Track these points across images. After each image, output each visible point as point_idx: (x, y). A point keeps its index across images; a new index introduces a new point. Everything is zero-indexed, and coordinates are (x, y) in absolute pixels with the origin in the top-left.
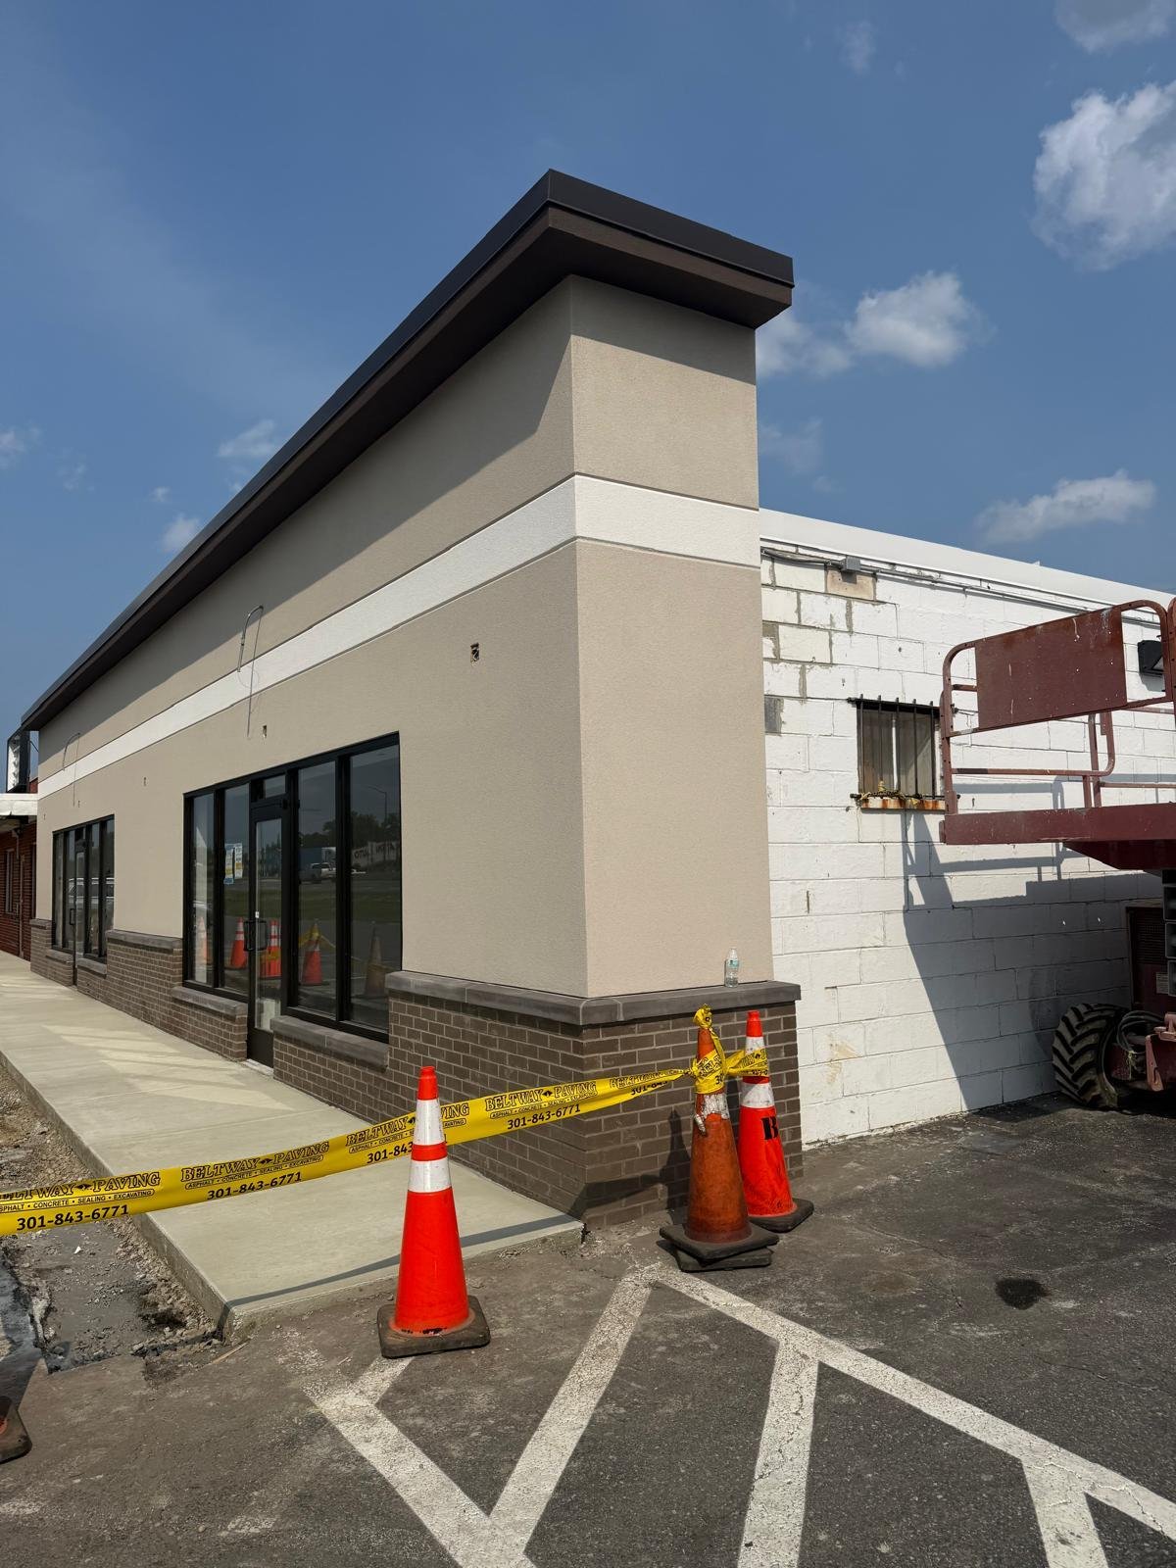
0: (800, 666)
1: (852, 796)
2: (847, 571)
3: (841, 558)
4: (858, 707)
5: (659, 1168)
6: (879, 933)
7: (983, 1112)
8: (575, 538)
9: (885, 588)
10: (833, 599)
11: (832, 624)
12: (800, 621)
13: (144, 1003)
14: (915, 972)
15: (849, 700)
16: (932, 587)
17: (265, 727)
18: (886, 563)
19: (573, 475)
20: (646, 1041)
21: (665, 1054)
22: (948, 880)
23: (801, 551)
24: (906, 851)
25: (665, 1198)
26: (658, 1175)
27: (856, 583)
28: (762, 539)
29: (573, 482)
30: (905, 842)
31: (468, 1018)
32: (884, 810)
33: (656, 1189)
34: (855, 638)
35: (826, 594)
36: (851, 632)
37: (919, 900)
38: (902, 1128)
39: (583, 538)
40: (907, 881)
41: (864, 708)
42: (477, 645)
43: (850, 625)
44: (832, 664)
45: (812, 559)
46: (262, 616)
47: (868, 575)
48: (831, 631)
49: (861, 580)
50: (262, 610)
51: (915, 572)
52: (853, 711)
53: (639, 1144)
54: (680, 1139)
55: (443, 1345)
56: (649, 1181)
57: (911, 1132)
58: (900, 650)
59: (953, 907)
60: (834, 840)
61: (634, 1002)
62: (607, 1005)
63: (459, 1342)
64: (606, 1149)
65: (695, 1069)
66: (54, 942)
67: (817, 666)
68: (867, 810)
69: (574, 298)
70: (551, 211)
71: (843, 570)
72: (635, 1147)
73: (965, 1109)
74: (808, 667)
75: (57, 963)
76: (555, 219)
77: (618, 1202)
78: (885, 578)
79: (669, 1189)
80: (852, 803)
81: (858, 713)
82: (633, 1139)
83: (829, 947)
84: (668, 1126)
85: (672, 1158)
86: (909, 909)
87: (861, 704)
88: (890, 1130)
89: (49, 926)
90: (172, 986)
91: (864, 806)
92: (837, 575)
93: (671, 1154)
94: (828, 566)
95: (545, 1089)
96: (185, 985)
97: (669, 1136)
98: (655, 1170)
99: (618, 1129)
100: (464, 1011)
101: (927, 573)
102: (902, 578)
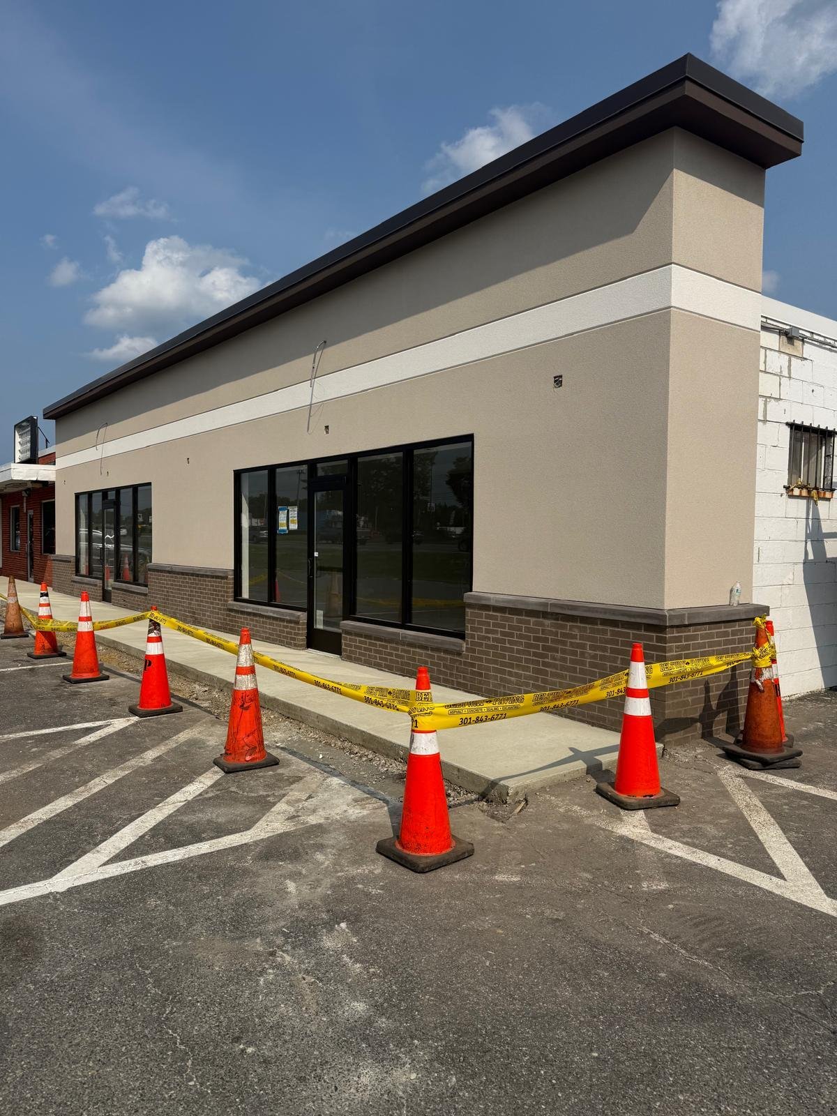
0: (764, 399)
1: (784, 487)
2: (790, 336)
3: (788, 327)
4: (791, 429)
5: (698, 714)
6: (791, 577)
7: (831, 689)
8: (670, 307)
9: (809, 350)
10: (782, 355)
11: (781, 372)
12: (765, 369)
13: (194, 613)
14: (807, 603)
15: (787, 424)
16: (830, 350)
17: (327, 427)
18: (809, 332)
19: (671, 264)
20: (694, 638)
21: (703, 646)
22: (825, 543)
23: (769, 321)
24: (807, 524)
25: (700, 732)
26: (698, 717)
27: (793, 345)
28: (762, 316)
29: (670, 269)
30: (807, 519)
31: (547, 622)
32: (800, 497)
33: (696, 726)
34: (792, 381)
35: (779, 351)
36: (790, 377)
37: (811, 557)
38: (794, 697)
39: (675, 307)
40: (806, 543)
41: (795, 429)
42: (561, 376)
43: (789, 373)
44: (780, 399)
45: (773, 327)
46: (324, 348)
47: (800, 340)
48: (780, 376)
49: (798, 343)
50: (325, 344)
51: (822, 339)
52: (788, 430)
53: (690, 699)
54: (709, 697)
55: (659, 803)
56: (694, 721)
57: (800, 699)
58: (813, 391)
59: (827, 562)
60: (774, 515)
61: (693, 612)
62: (678, 614)
63: (667, 802)
64: (675, 701)
65: (757, 652)
66: (77, 571)
67: (773, 400)
68: (792, 496)
69: (678, 144)
70: (687, 83)
71: (790, 335)
72: (688, 700)
73: (823, 687)
74: (768, 400)
75: (87, 586)
76: (690, 90)
77: (679, 733)
78: (808, 342)
79: (703, 726)
80: (784, 491)
81: (791, 432)
82: (687, 696)
83: (766, 584)
84: (704, 689)
85: (704, 709)
86: (806, 562)
87: (793, 426)
88: (788, 698)
89: (73, 560)
90: (227, 601)
91: (790, 494)
92: (784, 339)
93: (705, 706)
94: (782, 333)
95: (687, 661)
96: (236, 600)
97: (704, 695)
98: (697, 715)
99: (681, 690)
100: (544, 617)
101: (829, 341)
102: (816, 343)
